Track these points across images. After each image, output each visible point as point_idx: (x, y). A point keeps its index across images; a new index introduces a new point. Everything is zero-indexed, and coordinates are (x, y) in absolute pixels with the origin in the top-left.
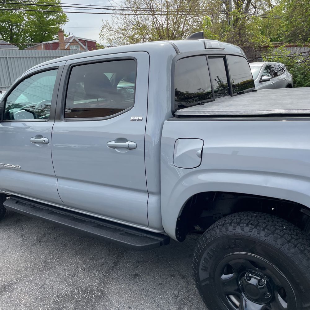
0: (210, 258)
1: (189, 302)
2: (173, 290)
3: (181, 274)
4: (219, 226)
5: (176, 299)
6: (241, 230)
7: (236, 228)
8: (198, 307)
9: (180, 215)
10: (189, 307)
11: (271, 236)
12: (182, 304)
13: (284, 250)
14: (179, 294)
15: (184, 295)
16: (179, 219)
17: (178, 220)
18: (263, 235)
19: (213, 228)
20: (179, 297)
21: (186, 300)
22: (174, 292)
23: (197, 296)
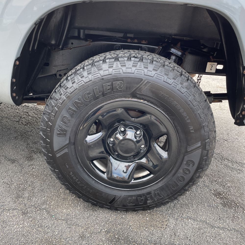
0: (72, 116)
1: (29, 186)
2: (3, 178)
3: (9, 158)
4: (86, 66)
5: (9, 187)
6: (121, 66)
7: (113, 64)
8: (43, 189)
9: (19, 56)
10: (31, 192)
11: (160, 68)
12: (20, 191)
13: (176, 85)
14: (12, 181)
15: (20, 180)
16: (18, 63)
17: (15, 65)
18: (151, 69)
19: (76, 71)
20: (13, 184)
21: (24, 186)
22: (5, 180)
23: (37, 178)
